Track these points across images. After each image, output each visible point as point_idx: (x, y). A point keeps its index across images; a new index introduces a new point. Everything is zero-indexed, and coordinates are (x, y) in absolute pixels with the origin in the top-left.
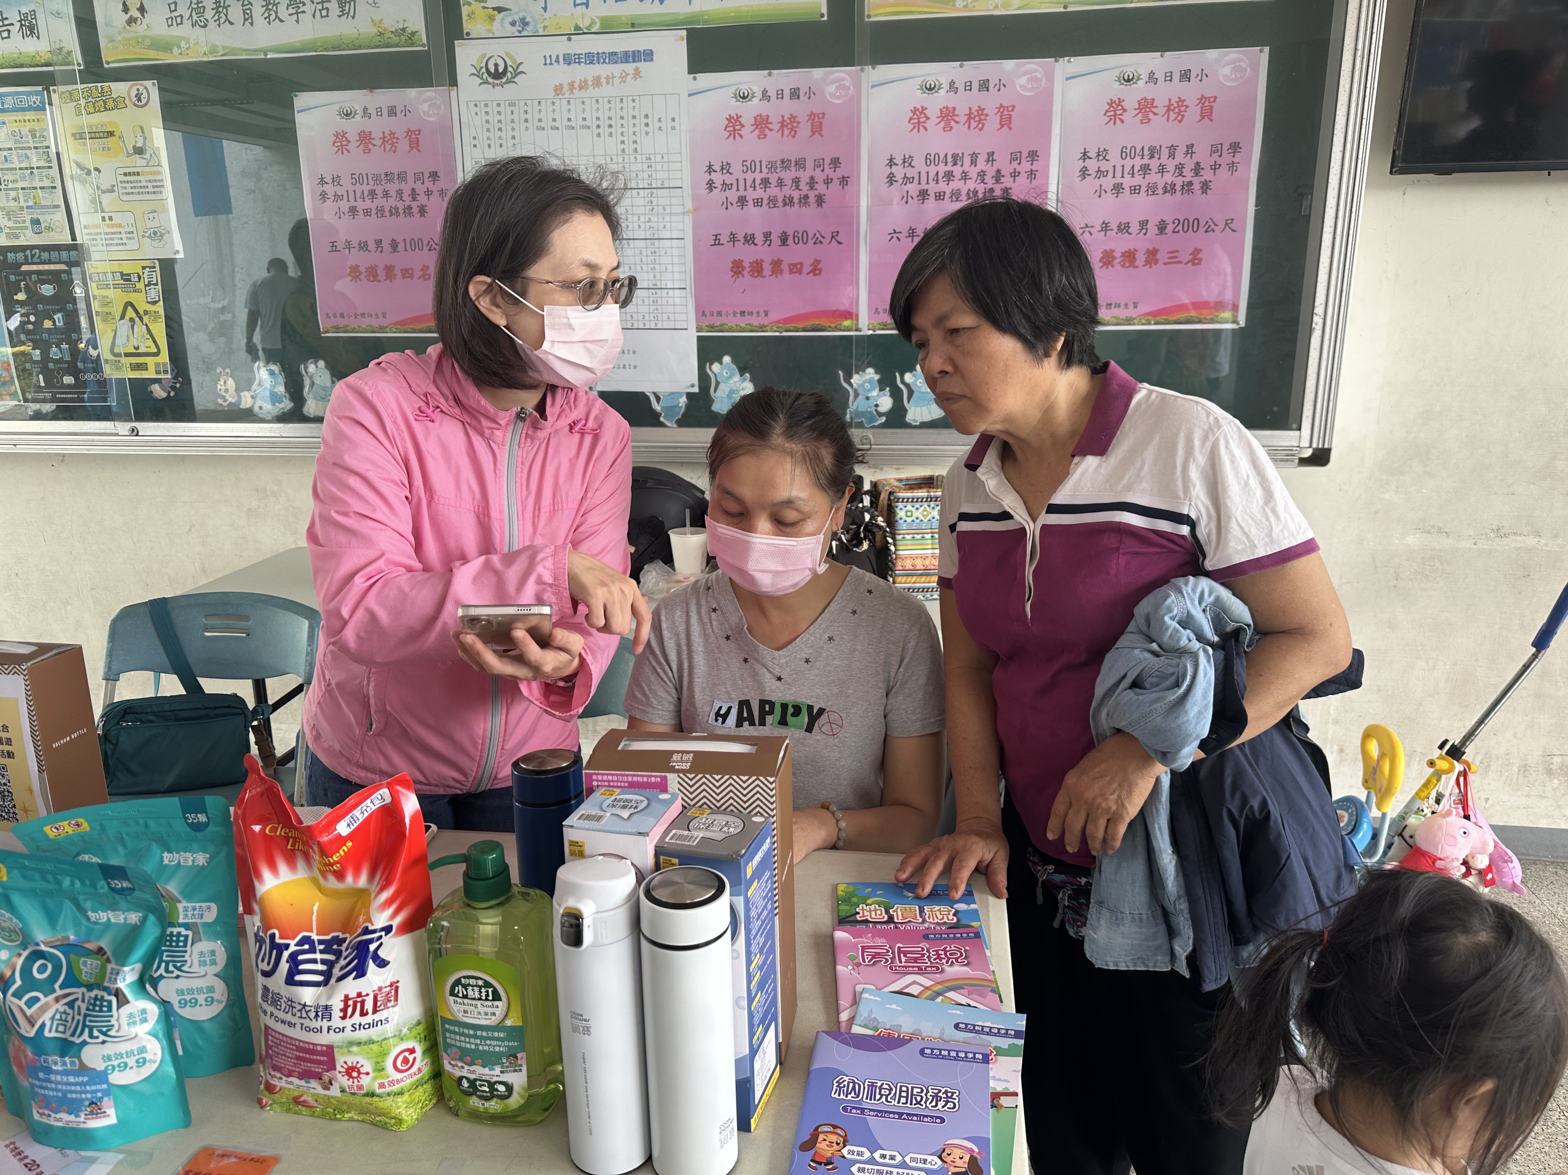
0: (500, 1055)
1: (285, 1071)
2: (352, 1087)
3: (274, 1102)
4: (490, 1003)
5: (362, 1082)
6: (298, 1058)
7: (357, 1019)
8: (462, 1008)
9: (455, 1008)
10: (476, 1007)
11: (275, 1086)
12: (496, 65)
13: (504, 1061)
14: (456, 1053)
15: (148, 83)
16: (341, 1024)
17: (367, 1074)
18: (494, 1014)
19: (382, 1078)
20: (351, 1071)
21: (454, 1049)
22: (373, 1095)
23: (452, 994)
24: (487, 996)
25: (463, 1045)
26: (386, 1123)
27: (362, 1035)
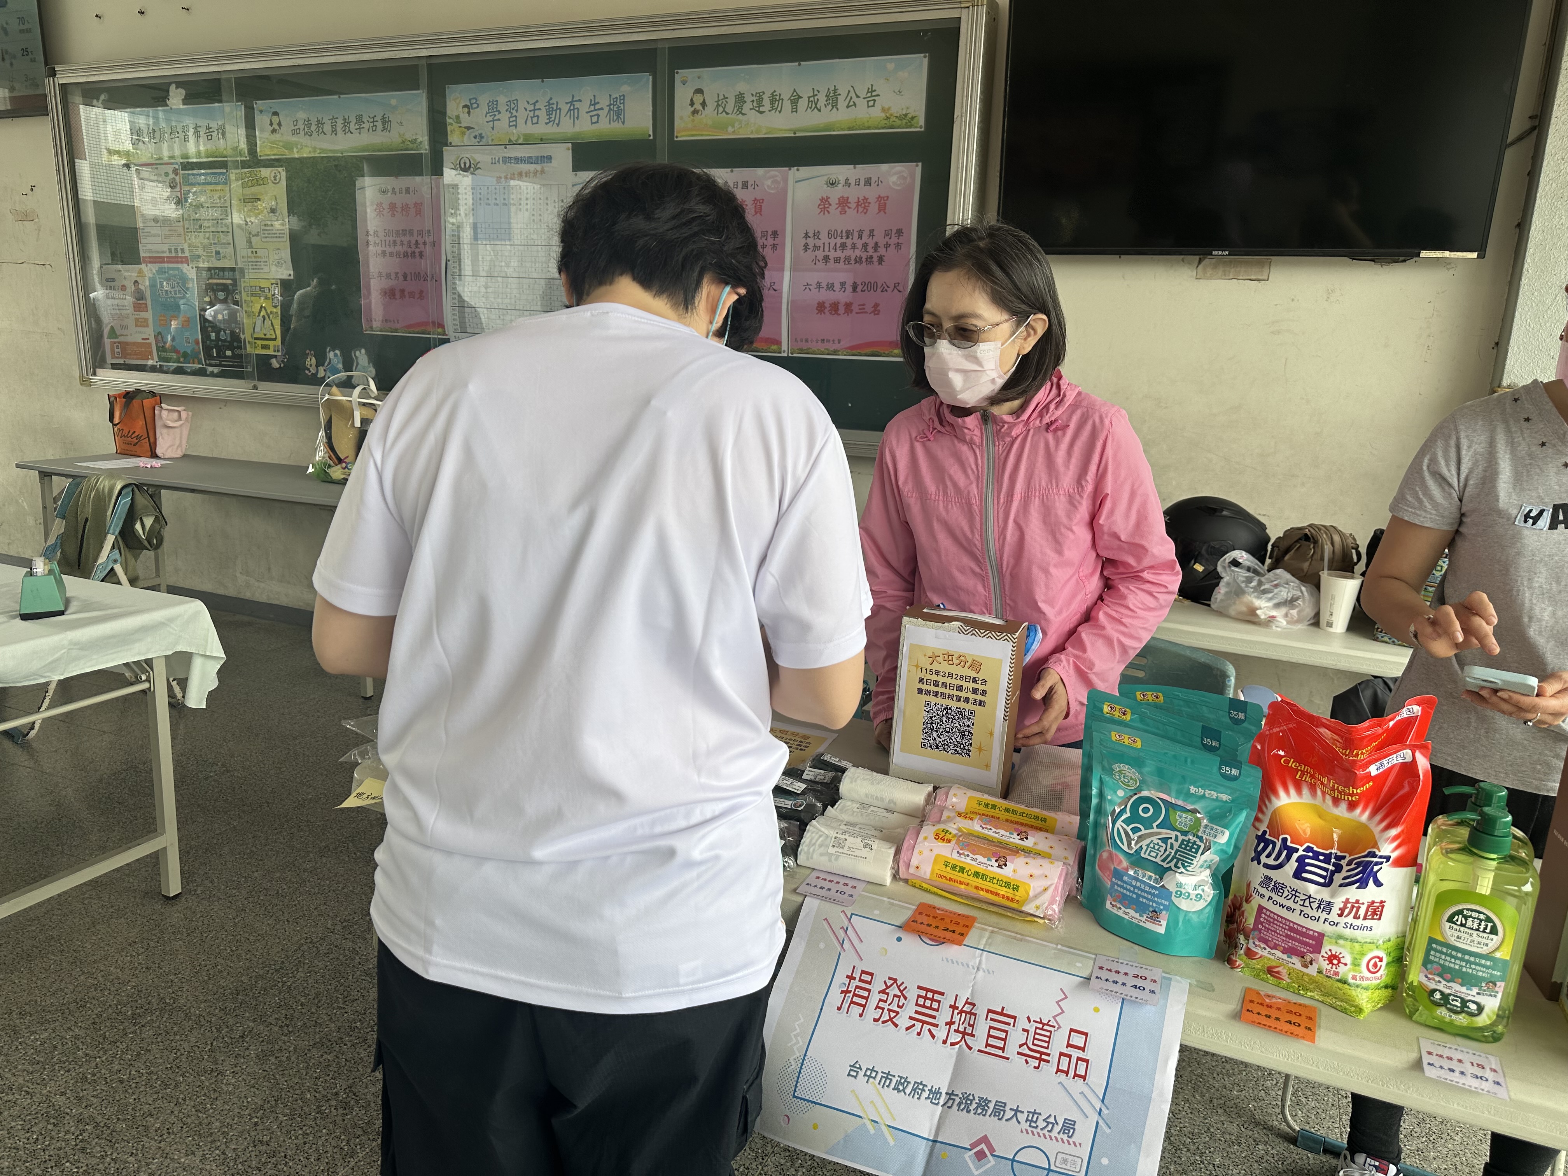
0: (1482, 979)
1: (1272, 944)
2: (1330, 971)
3: (1247, 966)
4: (1485, 935)
5: (1339, 970)
6: (1287, 936)
7: (1350, 919)
8: (1457, 934)
9: (1449, 932)
10: (1471, 935)
11: (1257, 953)
12: (465, 163)
13: (1483, 985)
14: (1436, 969)
15: (280, 169)
16: (1337, 919)
17: (1346, 964)
18: (1487, 945)
19: (1356, 971)
20: (1333, 958)
21: (1435, 966)
22: (1345, 982)
23: (1450, 920)
24: (1486, 928)
25: (1447, 964)
26: (1345, 1009)
27: (1348, 932)
